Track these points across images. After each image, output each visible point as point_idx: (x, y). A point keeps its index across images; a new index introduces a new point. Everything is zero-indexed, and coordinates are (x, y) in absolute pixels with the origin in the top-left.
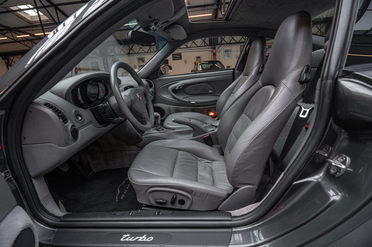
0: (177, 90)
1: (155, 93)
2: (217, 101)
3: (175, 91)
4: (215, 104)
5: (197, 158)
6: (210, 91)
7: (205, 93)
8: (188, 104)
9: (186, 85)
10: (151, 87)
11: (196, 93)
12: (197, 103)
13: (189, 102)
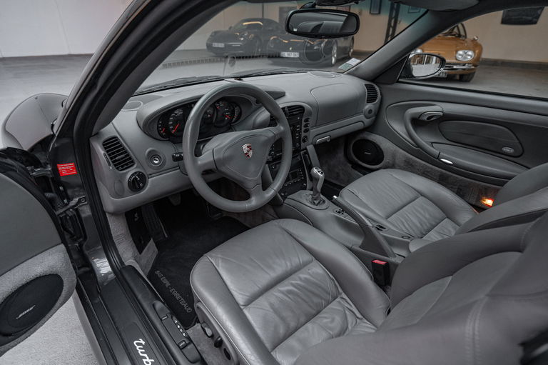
0: (423, 121)
1: (377, 114)
2: (510, 178)
3: (417, 122)
4: (502, 184)
5: (340, 290)
6: (508, 150)
7: (492, 148)
8: (435, 160)
9: (446, 118)
10: (371, 98)
11: (468, 141)
12: (454, 165)
13: (438, 158)
